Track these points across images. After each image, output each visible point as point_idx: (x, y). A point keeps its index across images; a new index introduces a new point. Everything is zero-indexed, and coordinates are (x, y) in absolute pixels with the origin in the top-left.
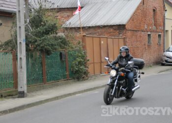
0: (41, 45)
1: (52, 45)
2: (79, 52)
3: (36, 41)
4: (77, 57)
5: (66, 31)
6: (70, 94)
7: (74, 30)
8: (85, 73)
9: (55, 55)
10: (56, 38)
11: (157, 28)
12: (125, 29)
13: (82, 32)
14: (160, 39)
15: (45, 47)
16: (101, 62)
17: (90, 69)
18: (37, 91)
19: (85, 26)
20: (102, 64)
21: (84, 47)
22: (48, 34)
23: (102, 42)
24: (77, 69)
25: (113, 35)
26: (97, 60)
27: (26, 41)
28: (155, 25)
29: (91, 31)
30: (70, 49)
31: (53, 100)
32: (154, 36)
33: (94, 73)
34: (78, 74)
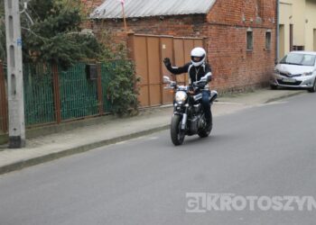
0: (52, 52)
1: (72, 51)
2: (121, 65)
3: (41, 44)
4: (118, 74)
5: (95, 26)
6: (105, 142)
7: (110, 24)
8: (132, 103)
9: (77, 70)
10: (79, 39)
11: (264, 21)
12: (206, 22)
13: (126, 28)
14: (269, 41)
15: (60, 54)
16: (162, 84)
17: (142, 96)
18: (44, 135)
19: (131, 16)
21: (131, 55)
22: (64, 30)
23: (164, 47)
24: (118, 96)
25: (183, 34)
26: (154, 79)
27: (22, 44)
29: (142, 26)
30: (104, 59)
31: (73, 153)
32: (259, 35)
33: (149, 104)
34: (120, 104)
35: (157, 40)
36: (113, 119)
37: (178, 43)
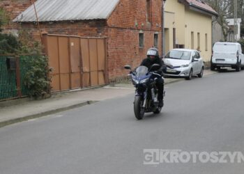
2: (36, 58)
4: (34, 65)
7: (32, 26)
8: (45, 88)
11: (152, 25)
12: (107, 25)
16: (71, 73)
17: (54, 82)
19: (48, 20)
20: (72, 76)
21: (45, 51)
23: (72, 44)
24: (33, 82)
25: (89, 35)
26: (64, 69)
28: (149, 20)
29: (58, 27)
30: (24, 54)
32: (148, 36)
33: (60, 89)
34: (35, 89)
35: (66, 39)
36: (30, 101)
37: (83, 42)
